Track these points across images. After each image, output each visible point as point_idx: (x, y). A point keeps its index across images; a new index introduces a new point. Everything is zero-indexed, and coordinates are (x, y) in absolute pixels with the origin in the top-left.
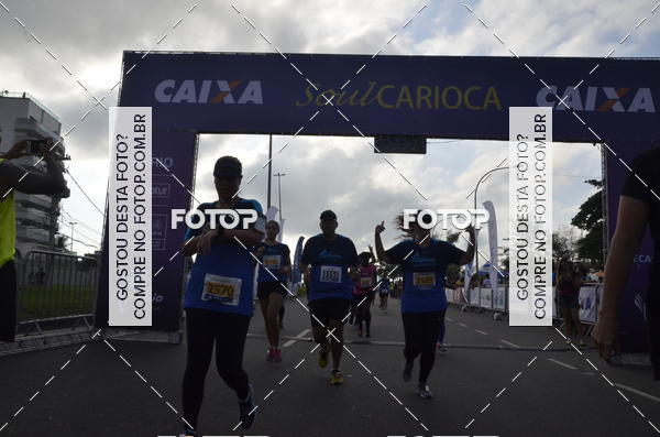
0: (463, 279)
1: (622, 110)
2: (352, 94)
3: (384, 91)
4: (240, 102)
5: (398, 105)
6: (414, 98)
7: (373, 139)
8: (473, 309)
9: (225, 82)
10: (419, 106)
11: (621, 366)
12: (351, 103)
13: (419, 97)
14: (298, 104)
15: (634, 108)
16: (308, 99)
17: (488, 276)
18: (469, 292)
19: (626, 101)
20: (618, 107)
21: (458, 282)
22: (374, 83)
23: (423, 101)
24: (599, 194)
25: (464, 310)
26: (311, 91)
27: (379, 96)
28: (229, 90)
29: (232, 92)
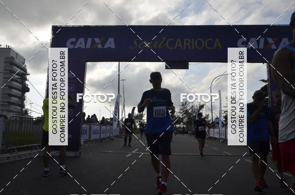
1: (276, 48)
7: (164, 63)
8: (211, 138)
17: (218, 123)
18: (208, 130)
19: (277, 44)
20: (274, 47)
24: (266, 86)
25: (207, 139)
26: (136, 42)
27: (167, 44)
28: (99, 42)
29: (101, 43)
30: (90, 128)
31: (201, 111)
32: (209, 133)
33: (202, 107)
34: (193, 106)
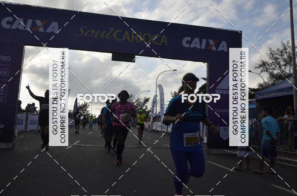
0: (150, 118)
1: (216, 50)
2: (102, 33)
3: (117, 33)
4: (47, 31)
5: (123, 40)
6: (131, 37)
7: (111, 54)
8: (154, 131)
9: (40, 21)
10: (132, 41)
11: (211, 154)
12: (102, 37)
13: (133, 37)
14: (76, 35)
15: (220, 49)
16: (81, 33)
17: (160, 117)
18: (152, 123)
19: (217, 46)
20: (214, 48)
21: (148, 120)
22: (112, 29)
23: (135, 39)
24: (205, 84)
25: (150, 132)
26: (83, 29)
27: (115, 35)
28: (41, 25)
29: (43, 26)
30: (27, 118)
31: (146, 105)
32: (152, 126)
33: (147, 100)
34: (138, 99)
